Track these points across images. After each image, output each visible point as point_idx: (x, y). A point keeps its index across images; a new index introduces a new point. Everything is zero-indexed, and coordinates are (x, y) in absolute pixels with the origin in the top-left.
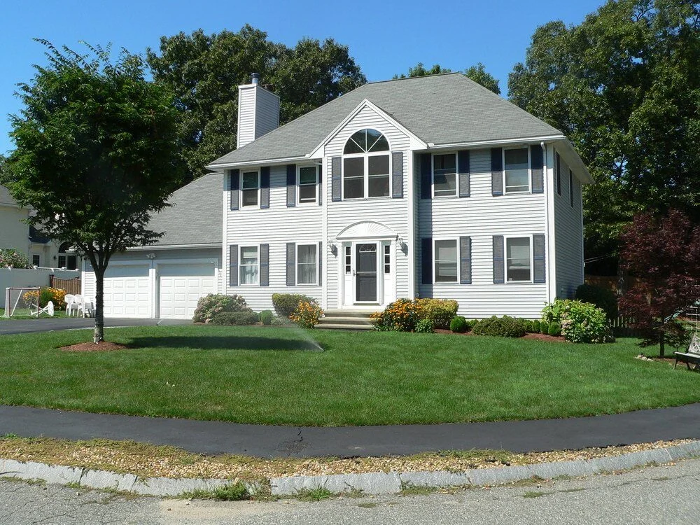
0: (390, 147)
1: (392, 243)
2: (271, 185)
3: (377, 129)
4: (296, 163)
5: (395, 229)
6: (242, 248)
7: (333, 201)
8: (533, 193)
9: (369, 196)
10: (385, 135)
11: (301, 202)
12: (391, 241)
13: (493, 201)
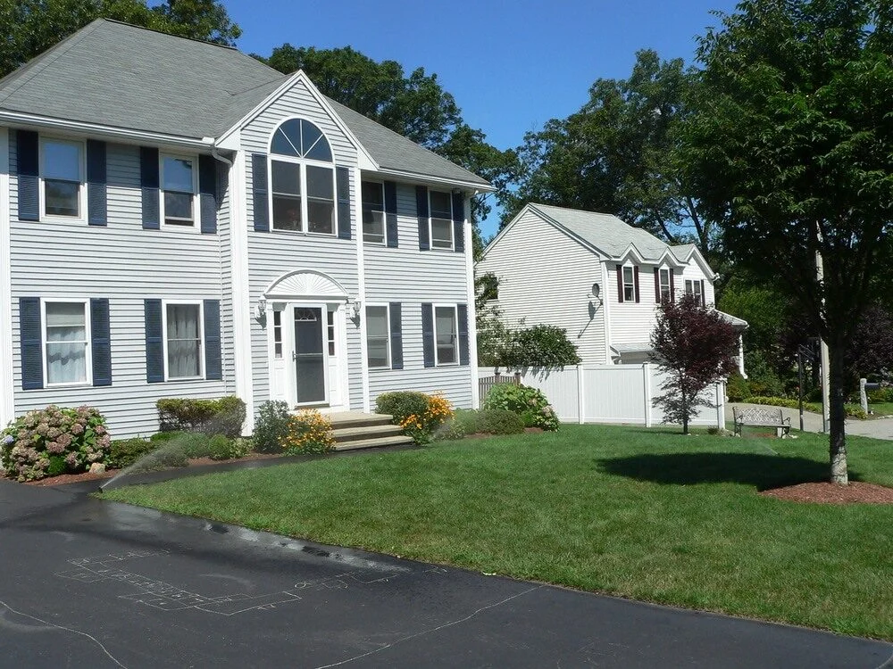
0: (334, 157)
1: (340, 308)
2: (108, 179)
3: (316, 124)
4: (159, 145)
5: (347, 286)
6: (48, 304)
7: (256, 231)
8: (456, 251)
9: (310, 231)
10: (326, 136)
11: (168, 222)
12: (339, 304)
13: (419, 257)
